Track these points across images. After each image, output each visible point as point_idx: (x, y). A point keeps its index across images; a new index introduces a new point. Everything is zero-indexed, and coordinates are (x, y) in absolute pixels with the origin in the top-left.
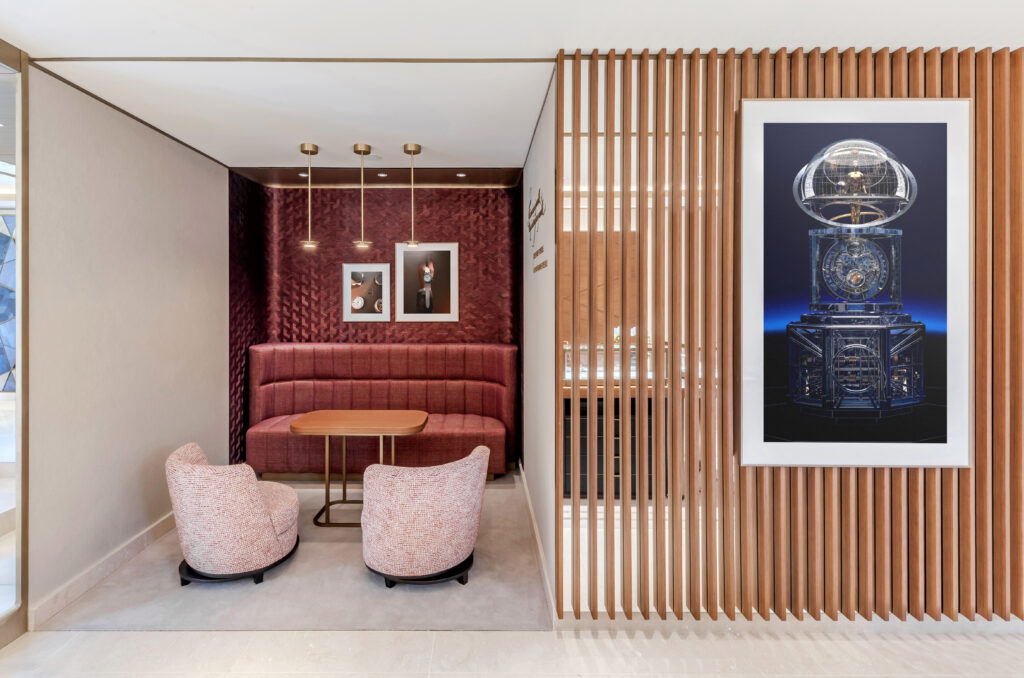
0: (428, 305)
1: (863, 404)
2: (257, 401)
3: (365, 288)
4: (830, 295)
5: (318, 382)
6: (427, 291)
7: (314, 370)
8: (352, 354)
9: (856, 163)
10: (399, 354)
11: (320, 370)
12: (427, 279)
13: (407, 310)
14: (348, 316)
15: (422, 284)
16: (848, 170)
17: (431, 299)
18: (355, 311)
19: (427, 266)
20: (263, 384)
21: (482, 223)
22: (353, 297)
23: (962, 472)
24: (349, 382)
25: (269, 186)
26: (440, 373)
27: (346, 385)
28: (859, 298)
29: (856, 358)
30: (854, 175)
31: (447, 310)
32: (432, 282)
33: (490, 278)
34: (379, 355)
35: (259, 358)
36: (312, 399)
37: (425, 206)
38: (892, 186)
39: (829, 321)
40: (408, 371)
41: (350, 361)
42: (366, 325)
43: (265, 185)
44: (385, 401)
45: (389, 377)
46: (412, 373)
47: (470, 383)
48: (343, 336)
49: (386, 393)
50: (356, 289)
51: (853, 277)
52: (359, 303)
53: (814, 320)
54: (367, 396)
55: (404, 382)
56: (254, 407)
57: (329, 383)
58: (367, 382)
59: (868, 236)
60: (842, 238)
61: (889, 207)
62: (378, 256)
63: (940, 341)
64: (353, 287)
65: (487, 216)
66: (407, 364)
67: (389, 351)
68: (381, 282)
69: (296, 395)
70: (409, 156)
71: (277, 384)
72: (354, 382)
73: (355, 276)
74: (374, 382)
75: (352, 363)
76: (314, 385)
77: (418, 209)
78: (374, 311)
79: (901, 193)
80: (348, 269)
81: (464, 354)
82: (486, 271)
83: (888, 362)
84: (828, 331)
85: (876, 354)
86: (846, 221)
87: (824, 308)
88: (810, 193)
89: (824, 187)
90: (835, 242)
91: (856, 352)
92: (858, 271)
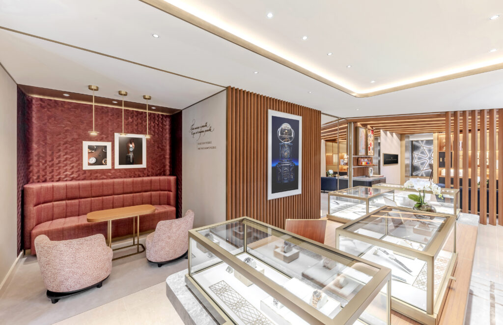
0: (131, 161)
1: (286, 182)
2: (32, 215)
3: (97, 153)
4: (283, 158)
5: (69, 202)
6: (131, 155)
7: (66, 195)
8: (91, 186)
9: (286, 128)
10: (119, 183)
11: (70, 195)
12: (131, 150)
13: (120, 163)
14: (86, 167)
15: (129, 152)
16: (285, 130)
17: (133, 158)
18: (90, 164)
19: (131, 144)
20: (36, 205)
21: (156, 127)
22: (89, 158)
23: (300, 195)
24: (89, 199)
25: (30, 95)
26: (140, 190)
27: (88, 201)
28: (286, 159)
29: (286, 172)
30: (286, 131)
31: (141, 163)
32: (133, 151)
33: (160, 150)
34: (108, 185)
35: (33, 191)
36: (65, 210)
37: (130, 118)
38: (291, 134)
39: (282, 164)
40: (123, 190)
41: (90, 189)
42: (97, 171)
43: (27, 94)
44: (111, 205)
45: (114, 194)
46: (125, 191)
47: (153, 193)
48: (82, 177)
49: (111, 202)
50: (90, 154)
51: (286, 154)
52: (93, 160)
53: (280, 164)
54: (101, 204)
55: (121, 196)
56: (30, 219)
57: (77, 201)
58: (101, 198)
59: (288, 145)
60: (284, 144)
61: (291, 138)
62: (104, 139)
63: (297, 167)
64: (89, 153)
65: (159, 125)
66: (123, 188)
67: (114, 182)
68: (106, 150)
69: (55, 209)
70: (146, 100)
71: (43, 205)
72: (92, 199)
73: (90, 148)
74: (104, 197)
75: (91, 190)
76: (66, 203)
77: (126, 119)
78: (102, 164)
79: (292, 136)
80: (86, 144)
81: (151, 181)
82: (158, 147)
83: (290, 172)
84: (282, 166)
85: (288, 171)
86: (285, 141)
87: (281, 161)
88: (280, 135)
89: (282, 133)
90: (283, 146)
91: (286, 170)
92: (286, 152)
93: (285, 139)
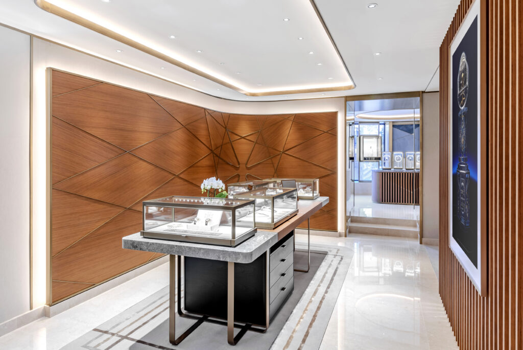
4: (461, 152)
16: (462, 73)
28: (463, 154)
30: (463, 75)
38: (466, 79)
51: (463, 140)
59: (463, 113)
61: (466, 92)
86: (462, 106)
91: (463, 188)
92: (463, 136)
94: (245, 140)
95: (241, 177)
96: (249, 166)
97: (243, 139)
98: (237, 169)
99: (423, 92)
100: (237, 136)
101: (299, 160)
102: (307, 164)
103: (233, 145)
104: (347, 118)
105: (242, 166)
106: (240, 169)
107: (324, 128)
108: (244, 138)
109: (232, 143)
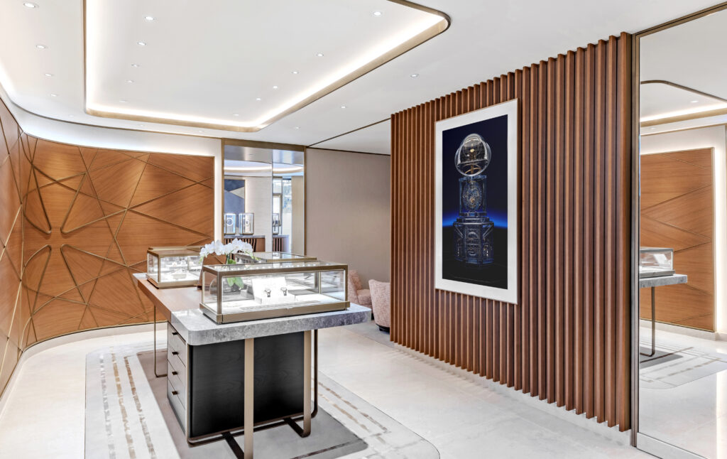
1: (473, 262)
4: (466, 208)
9: (472, 145)
16: (470, 149)
28: (472, 210)
29: (472, 239)
30: (472, 151)
38: (483, 155)
39: (465, 221)
51: (472, 199)
53: (460, 221)
59: (475, 179)
60: (468, 180)
61: (482, 164)
63: (504, 231)
79: (486, 158)
83: (482, 241)
84: (464, 226)
85: (478, 237)
86: (469, 173)
87: (463, 215)
88: (459, 162)
89: (463, 158)
90: (466, 184)
91: (472, 236)
92: (473, 197)
93: (469, 167)
94: (61, 187)
95: (53, 250)
96: (66, 231)
97: (56, 186)
98: (47, 236)
99: (308, 147)
100: (46, 179)
101: (157, 222)
102: (170, 227)
103: (42, 194)
104: (225, 168)
105: (55, 232)
106: (52, 236)
107: (196, 176)
108: (58, 182)
109: (41, 190)
